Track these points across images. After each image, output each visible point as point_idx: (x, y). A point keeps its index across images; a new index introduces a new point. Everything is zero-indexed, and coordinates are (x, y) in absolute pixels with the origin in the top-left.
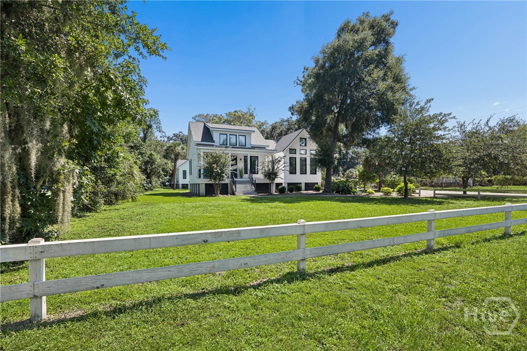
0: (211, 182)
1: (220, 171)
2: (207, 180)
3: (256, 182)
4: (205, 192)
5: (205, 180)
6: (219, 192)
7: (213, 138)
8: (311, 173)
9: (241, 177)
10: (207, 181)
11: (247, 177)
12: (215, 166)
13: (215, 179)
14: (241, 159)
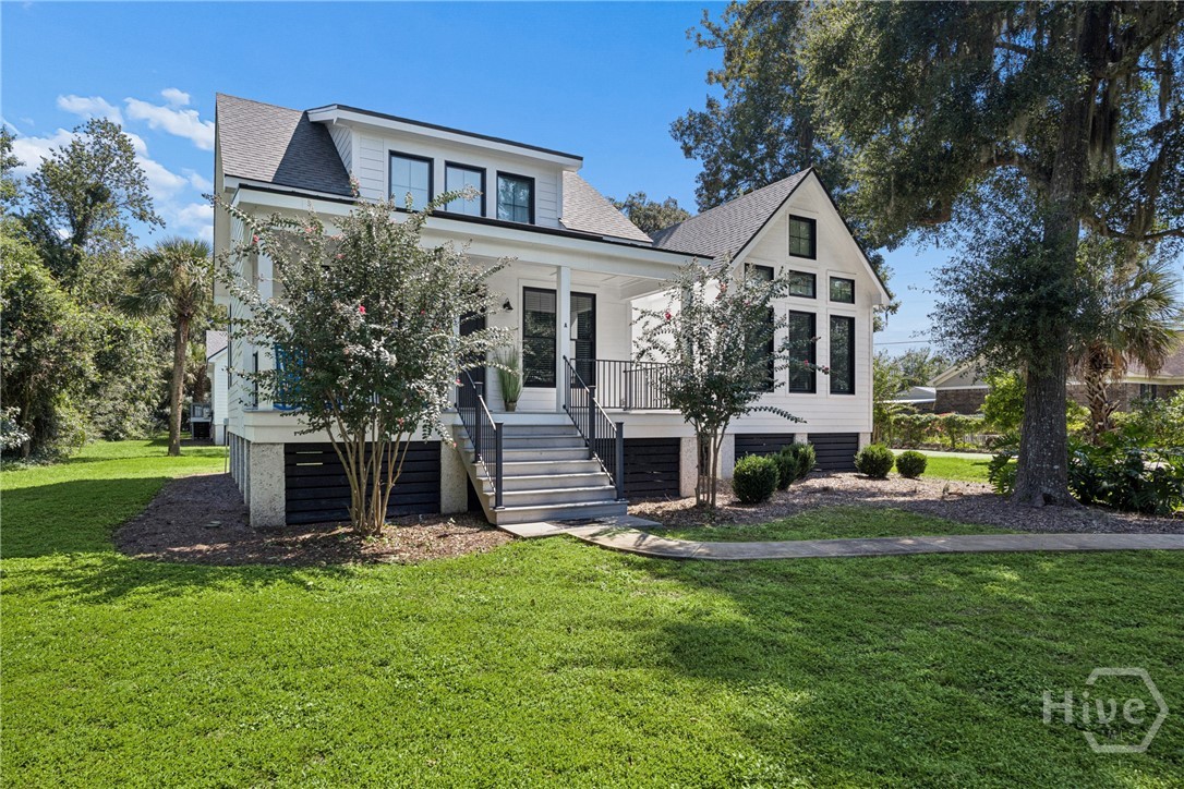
0: (321, 437)
1: (391, 358)
2: (291, 420)
3: (626, 435)
4: (281, 504)
5: (276, 419)
6: (380, 509)
7: (347, 177)
8: (835, 390)
9: (509, 403)
10: (294, 428)
11: (553, 406)
12: (355, 313)
13: (354, 418)
14: (507, 306)
